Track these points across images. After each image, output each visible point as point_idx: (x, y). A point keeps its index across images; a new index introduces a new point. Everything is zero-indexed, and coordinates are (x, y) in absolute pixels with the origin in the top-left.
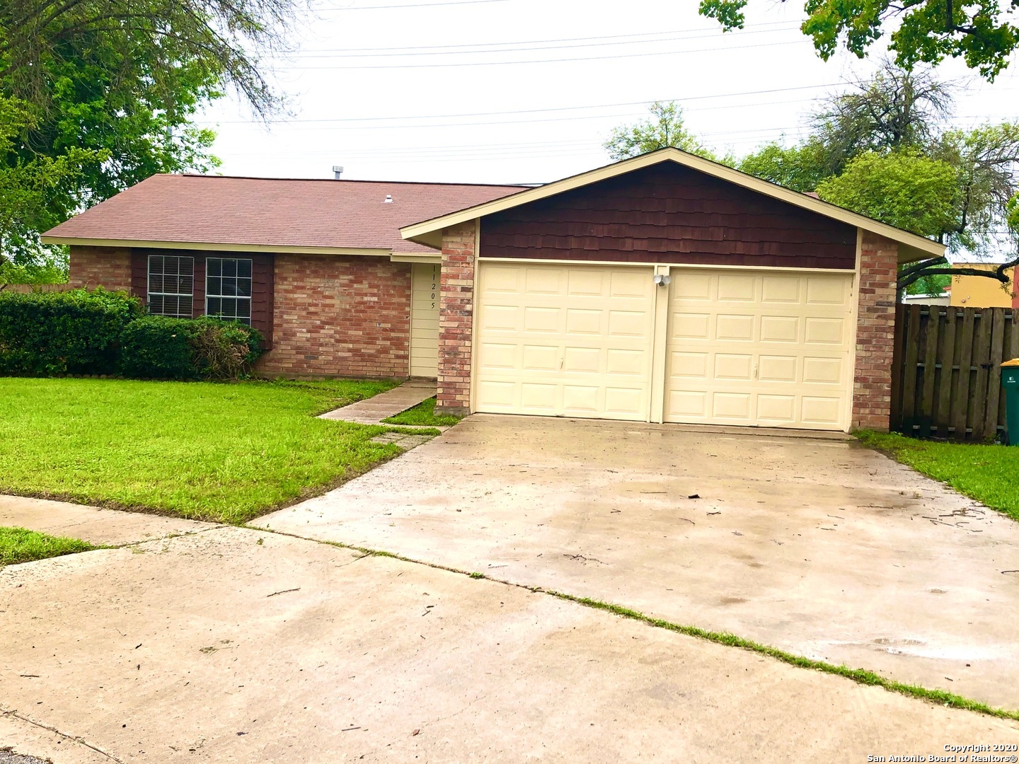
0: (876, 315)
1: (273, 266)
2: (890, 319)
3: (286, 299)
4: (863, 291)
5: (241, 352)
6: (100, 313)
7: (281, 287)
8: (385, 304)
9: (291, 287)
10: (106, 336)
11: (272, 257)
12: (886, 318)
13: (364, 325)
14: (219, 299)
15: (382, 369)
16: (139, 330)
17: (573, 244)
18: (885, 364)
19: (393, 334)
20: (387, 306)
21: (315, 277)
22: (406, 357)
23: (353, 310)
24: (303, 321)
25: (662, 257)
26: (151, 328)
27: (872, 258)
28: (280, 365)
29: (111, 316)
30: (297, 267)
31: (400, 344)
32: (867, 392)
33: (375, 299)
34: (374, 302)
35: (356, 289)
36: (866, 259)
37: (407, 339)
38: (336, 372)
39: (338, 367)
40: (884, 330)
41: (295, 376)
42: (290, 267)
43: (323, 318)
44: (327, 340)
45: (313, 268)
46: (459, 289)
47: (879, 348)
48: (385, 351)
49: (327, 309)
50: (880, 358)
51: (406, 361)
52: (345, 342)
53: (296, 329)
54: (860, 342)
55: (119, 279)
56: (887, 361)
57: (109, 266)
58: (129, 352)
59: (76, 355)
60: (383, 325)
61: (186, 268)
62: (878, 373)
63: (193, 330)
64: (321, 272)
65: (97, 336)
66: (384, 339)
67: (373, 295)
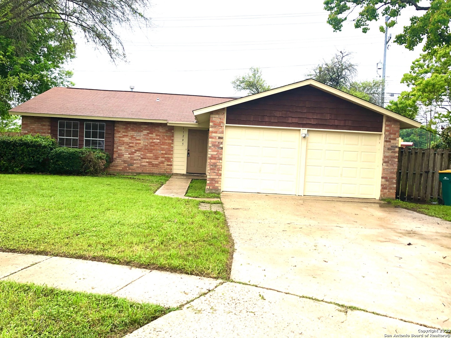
0: (391, 151)
1: (114, 127)
2: (397, 153)
3: (119, 140)
4: (386, 141)
5: (103, 163)
6: (40, 145)
7: (117, 135)
8: (163, 143)
9: (122, 135)
10: (42, 155)
11: (113, 123)
12: (395, 152)
13: (154, 151)
14: (90, 140)
15: (161, 170)
16: (58, 153)
17: (267, 119)
18: (394, 171)
19: (166, 156)
20: (164, 144)
21: (132, 131)
22: (171, 165)
23: (149, 145)
24: (127, 150)
25: (304, 125)
26: (64, 152)
27: (390, 128)
28: (116, 168)
29: (45, 147)
30: (125, 127)
31: (169, 160)
32: (387, 183)
33: (158, 141)
34: (158, 142)
35: (150, 136)
36: (387, 128)
37: (172, 158)
38: (141, 171)
39: (142, 169)
40: (394, 157)
41: (123, 173)
42: (121, 127)
43: (136, 149)
44: (137, 158)
45: (132, 128)
46: (217, 138)
47: (392, 165)
48: (162, 162)
49: (137, 145)
50: (392, 169)
51: (171, 167)
52: (145, 158)
53: (124, 153)
54: (384, 162)
55: (45, 131)
56: (395, 170)
57: (40, 125)
58: (53, 163)
59: (29, 164)
60: (161, 152)
61: (75, 126)
62: (391, 175)
63: (83, 153)
64: (135, 129)
65: (38, 156)
66: (162, 158)
67: (158, 139)
